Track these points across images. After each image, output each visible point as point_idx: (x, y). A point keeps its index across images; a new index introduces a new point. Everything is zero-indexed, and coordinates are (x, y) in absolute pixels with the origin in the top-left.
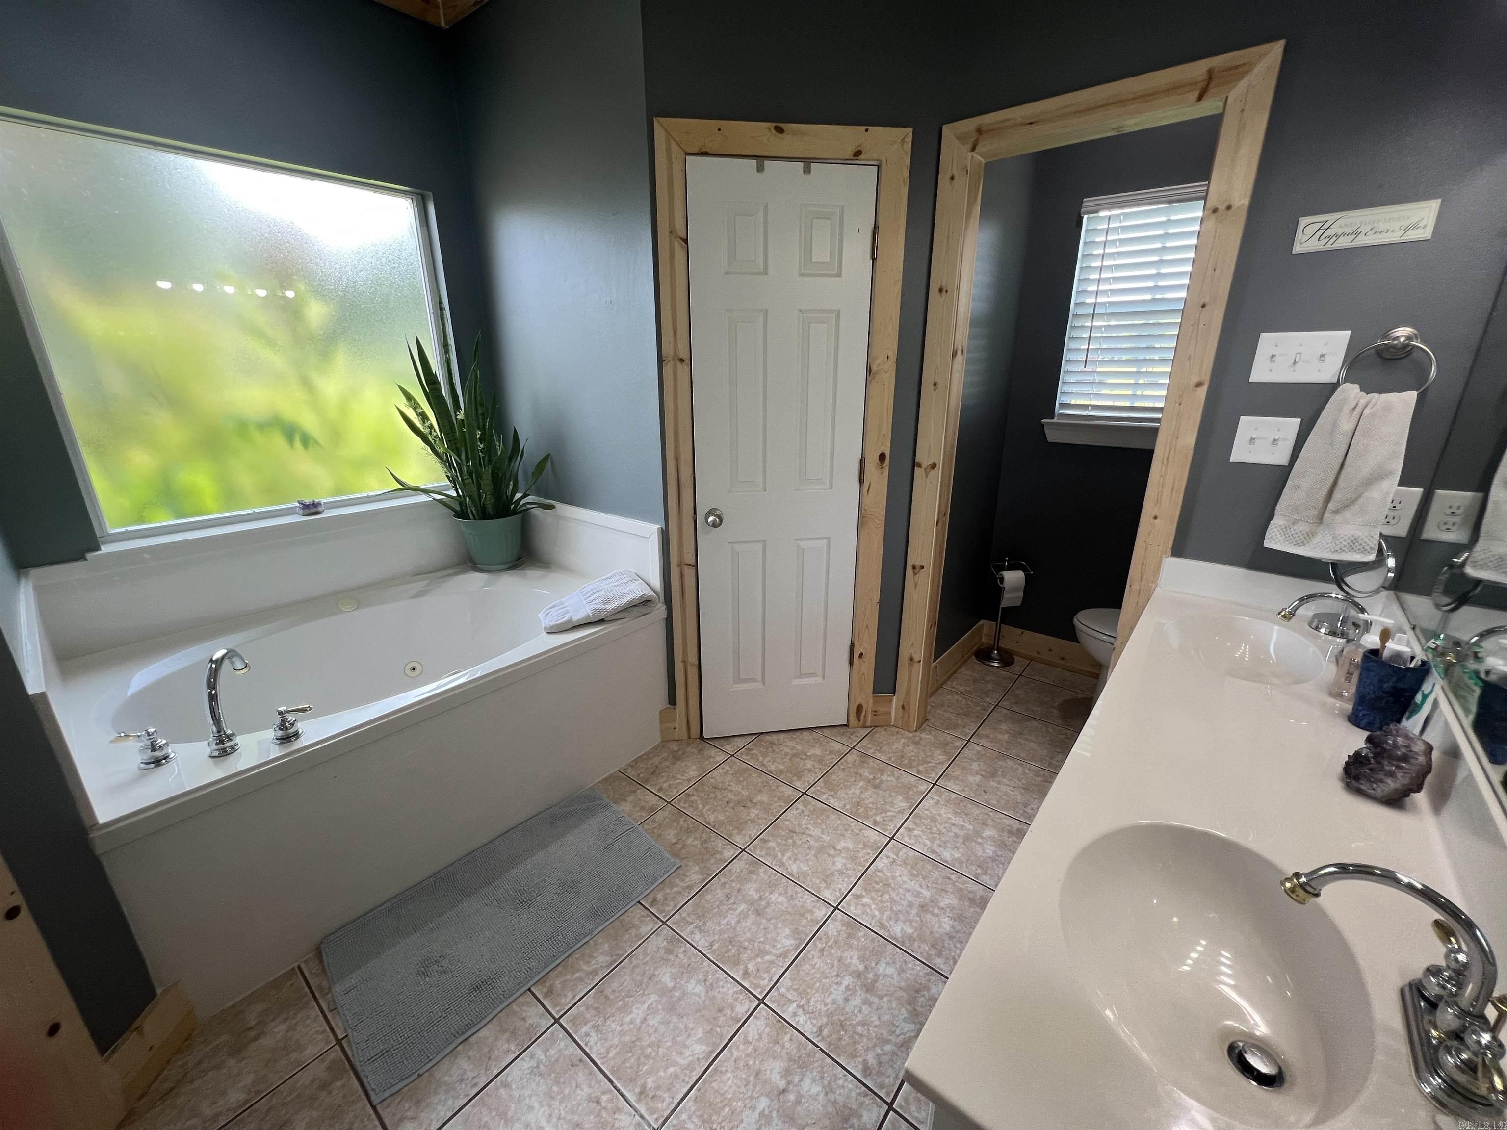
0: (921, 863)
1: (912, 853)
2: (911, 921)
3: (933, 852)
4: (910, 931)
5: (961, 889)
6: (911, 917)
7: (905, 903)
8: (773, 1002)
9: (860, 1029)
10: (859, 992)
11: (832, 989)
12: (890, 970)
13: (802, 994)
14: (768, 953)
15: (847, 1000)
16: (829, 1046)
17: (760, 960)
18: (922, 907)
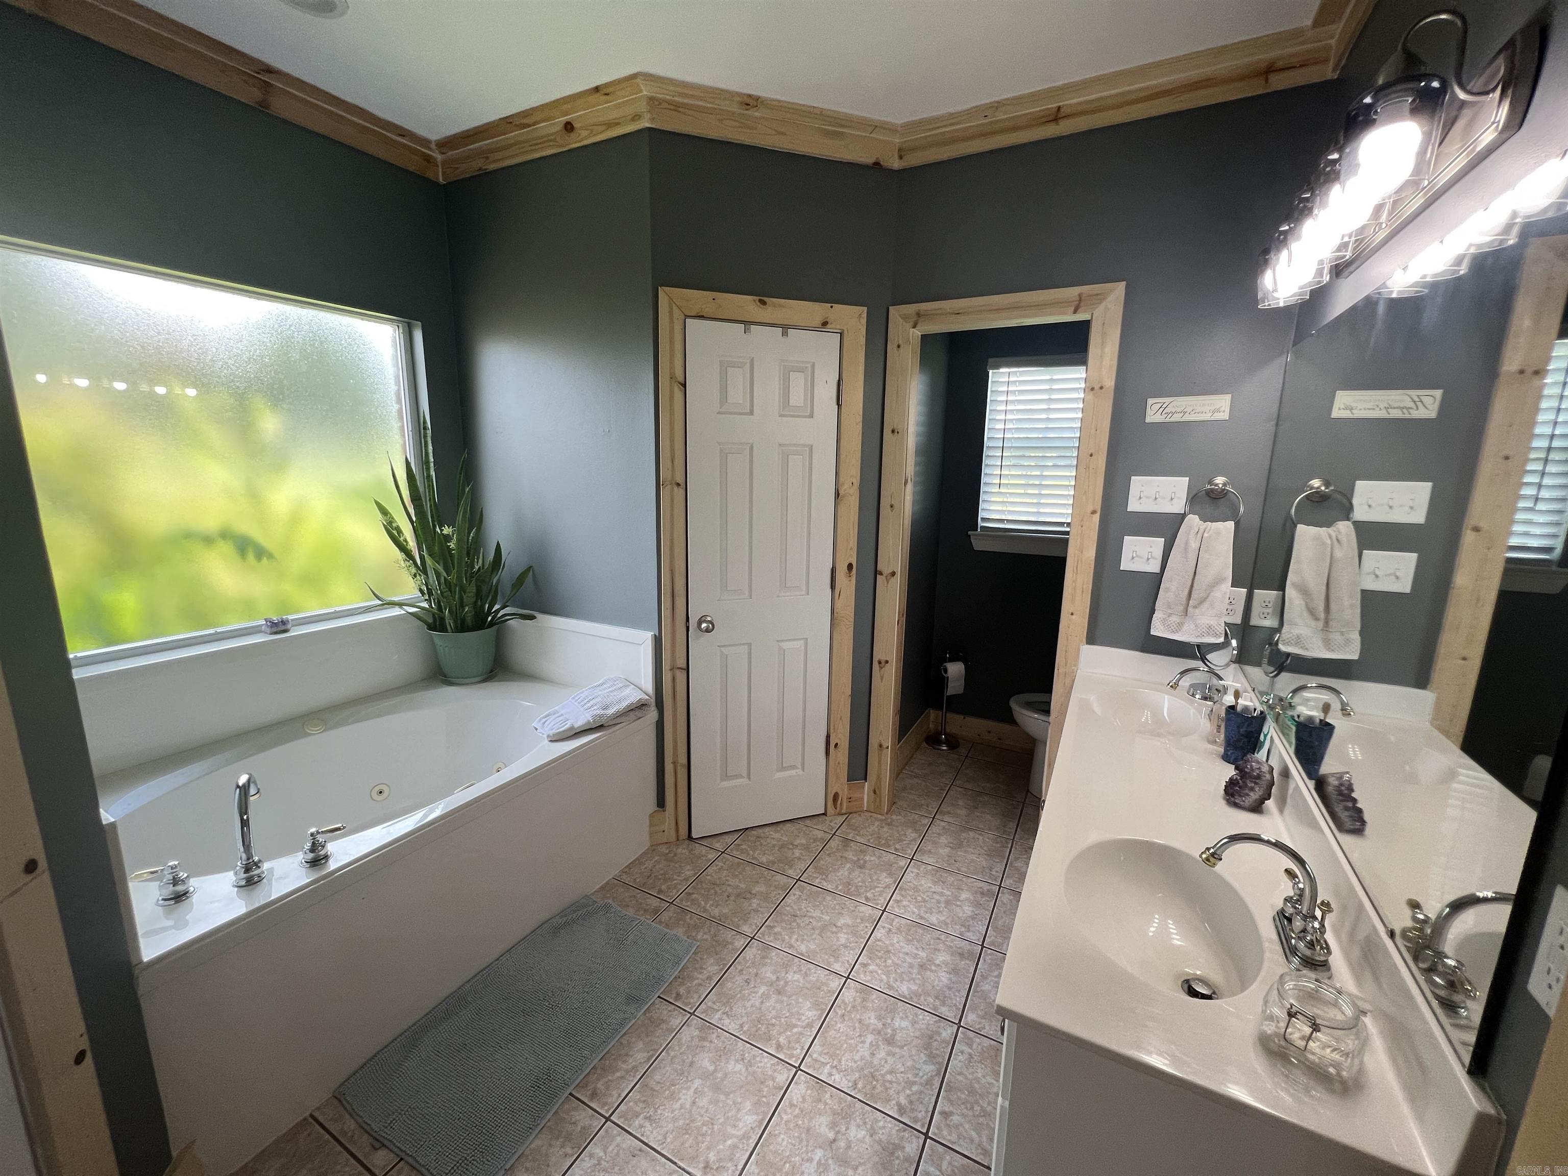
0: (914, 929)
1: (903, 921)
2: (914, 980)
3: (922, 918)
4: (914, 988)
5: (951, 947)
6: (914, 976)
7: (906, 965)
8: (809, 1067)
9: (888, 1077)
10: (882, 1047)
11: (858, 1048)
12: (905, 1024)
13: (833, 1056)
14: (796, 1026)
15: (873, 1054)
16: (866, 1096)
17: (789, 1033)
18: (922, 966)
